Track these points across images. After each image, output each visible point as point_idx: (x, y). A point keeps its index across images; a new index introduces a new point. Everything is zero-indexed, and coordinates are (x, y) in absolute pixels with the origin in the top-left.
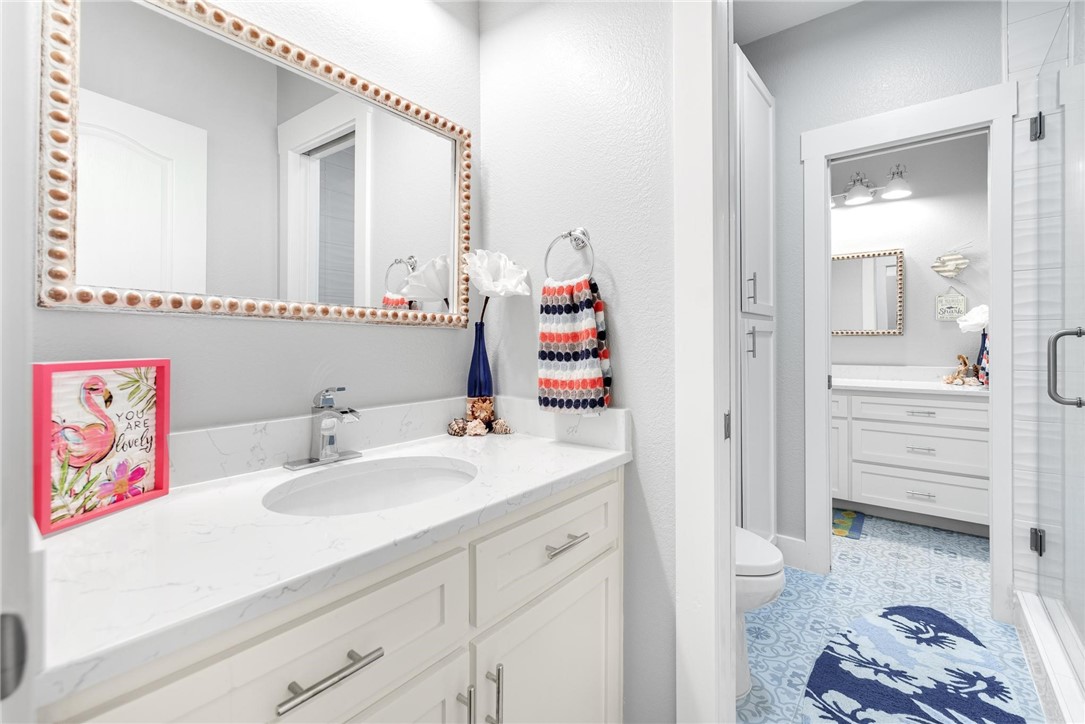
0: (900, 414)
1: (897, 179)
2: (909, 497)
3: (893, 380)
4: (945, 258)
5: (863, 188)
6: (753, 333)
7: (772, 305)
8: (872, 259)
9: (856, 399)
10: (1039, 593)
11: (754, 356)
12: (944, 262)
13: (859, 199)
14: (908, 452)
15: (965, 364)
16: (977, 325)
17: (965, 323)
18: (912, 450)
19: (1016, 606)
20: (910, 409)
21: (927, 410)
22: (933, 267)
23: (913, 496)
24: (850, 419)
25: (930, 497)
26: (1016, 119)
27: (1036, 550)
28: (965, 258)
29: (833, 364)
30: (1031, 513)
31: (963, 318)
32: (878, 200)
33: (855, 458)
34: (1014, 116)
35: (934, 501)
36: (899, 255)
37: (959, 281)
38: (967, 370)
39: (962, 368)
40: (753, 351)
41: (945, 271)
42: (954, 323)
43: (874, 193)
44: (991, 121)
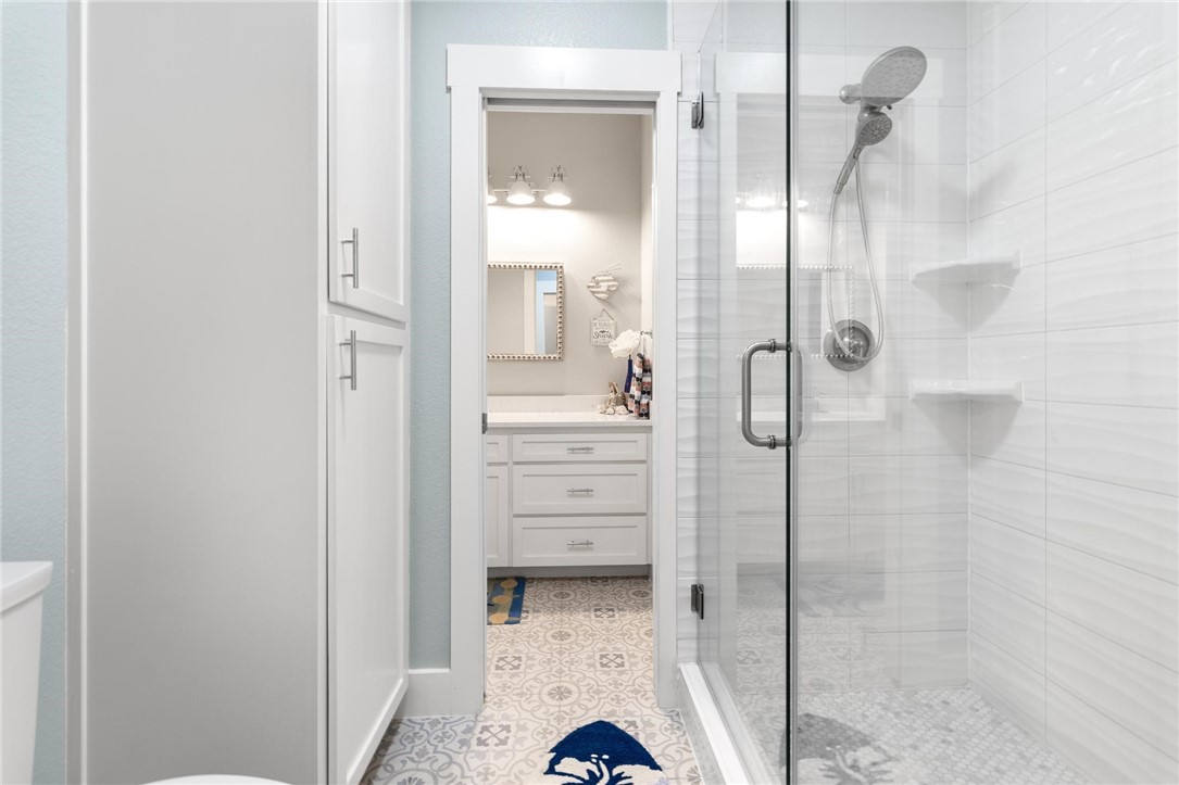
0: (560, 453)
1: (557, 182)
2: (570, 550)
3: (553, 411)
4: (600, 278)
5: (526, 184)
6: (351, 344)
7: (402, 303)
8: (533, 272)
9: (518, 439)
10: (699, 661)
11: (354, 387)
12: (597, 283)
13: (521, 197)
14: (569, 496)
15: (616, 392)
16: (625, 350)
17: (616, 348)
18: (573, 493)
19: (680, 686)
20: (571, 445)
21: (584, 445)
22: (589, 287)
23: (573, 546)
24: (510, 464)
25: (587, 545)
26: (680, 99)
27: (697, 610)
28: (614, 280)
29: (489, 395)
30: (691, 567)
31: (614, 342)
32: (540, 204)
33: (515, 512)
34: (678, 94)
35: (592, 549)
36: (558, 270)
37: (610, 304)
38: (617, 398)
39: (612, 395)
40: (352, 377)
41: (598, 292)
42: (605, 349)
43: (537, 195)
44: (658, 94)
